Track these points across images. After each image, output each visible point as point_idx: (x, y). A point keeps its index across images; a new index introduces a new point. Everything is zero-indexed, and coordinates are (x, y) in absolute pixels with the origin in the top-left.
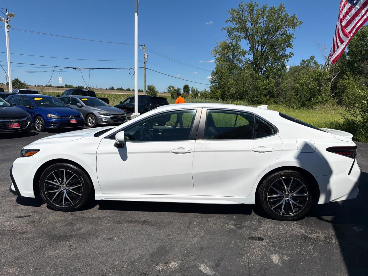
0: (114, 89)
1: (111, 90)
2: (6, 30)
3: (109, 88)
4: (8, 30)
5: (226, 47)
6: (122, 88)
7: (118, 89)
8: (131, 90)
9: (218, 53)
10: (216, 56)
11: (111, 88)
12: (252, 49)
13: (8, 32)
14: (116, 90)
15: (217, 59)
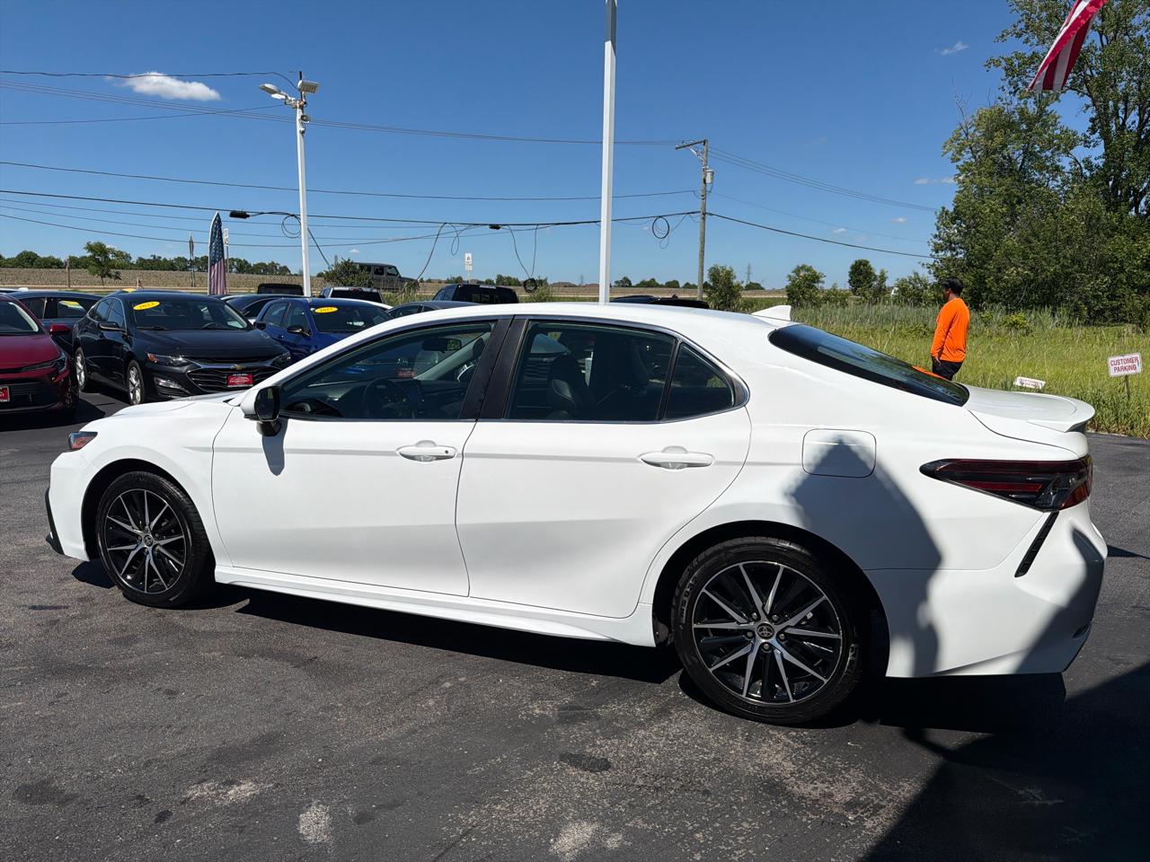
0: (630, 285)
1: (623, 286)
2: (299, 128)
3: (617, 282)
4: (303, 129)
5: (1000, 124)
6: (653, 280)
7: (644, 284)
8: (681, 285)
9: (967, 149)
10: (959, 160)
11: (622, 281)
12: (1101, 123)
13: (303, 133)
14: (637, 286)
15: (965, 169)
